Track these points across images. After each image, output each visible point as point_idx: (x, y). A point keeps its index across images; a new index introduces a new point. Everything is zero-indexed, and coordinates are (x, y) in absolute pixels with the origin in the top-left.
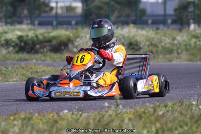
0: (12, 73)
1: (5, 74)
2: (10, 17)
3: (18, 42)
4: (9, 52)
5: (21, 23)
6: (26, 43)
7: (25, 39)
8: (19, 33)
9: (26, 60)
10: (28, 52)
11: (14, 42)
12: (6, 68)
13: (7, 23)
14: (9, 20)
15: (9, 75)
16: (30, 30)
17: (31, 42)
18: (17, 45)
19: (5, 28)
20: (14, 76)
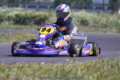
0: (12, 37)
1: (7, 38)
2: (11, 2)
3: (15, 18)
4: (10, 24)
5: (17, 6)
6: (20, 19)
7: (19, 16)
8: (16, 13)
9: (20, 29)
10: (21, 24)
11: (13, 18)
12: (8, 34)
13: (9, 6)
14: (10, 4)
15: (10, 38)
16: (23, 11)
17: (23, 18)
18: (14, 19)
19: (8, 9)
20: (12, 39)
